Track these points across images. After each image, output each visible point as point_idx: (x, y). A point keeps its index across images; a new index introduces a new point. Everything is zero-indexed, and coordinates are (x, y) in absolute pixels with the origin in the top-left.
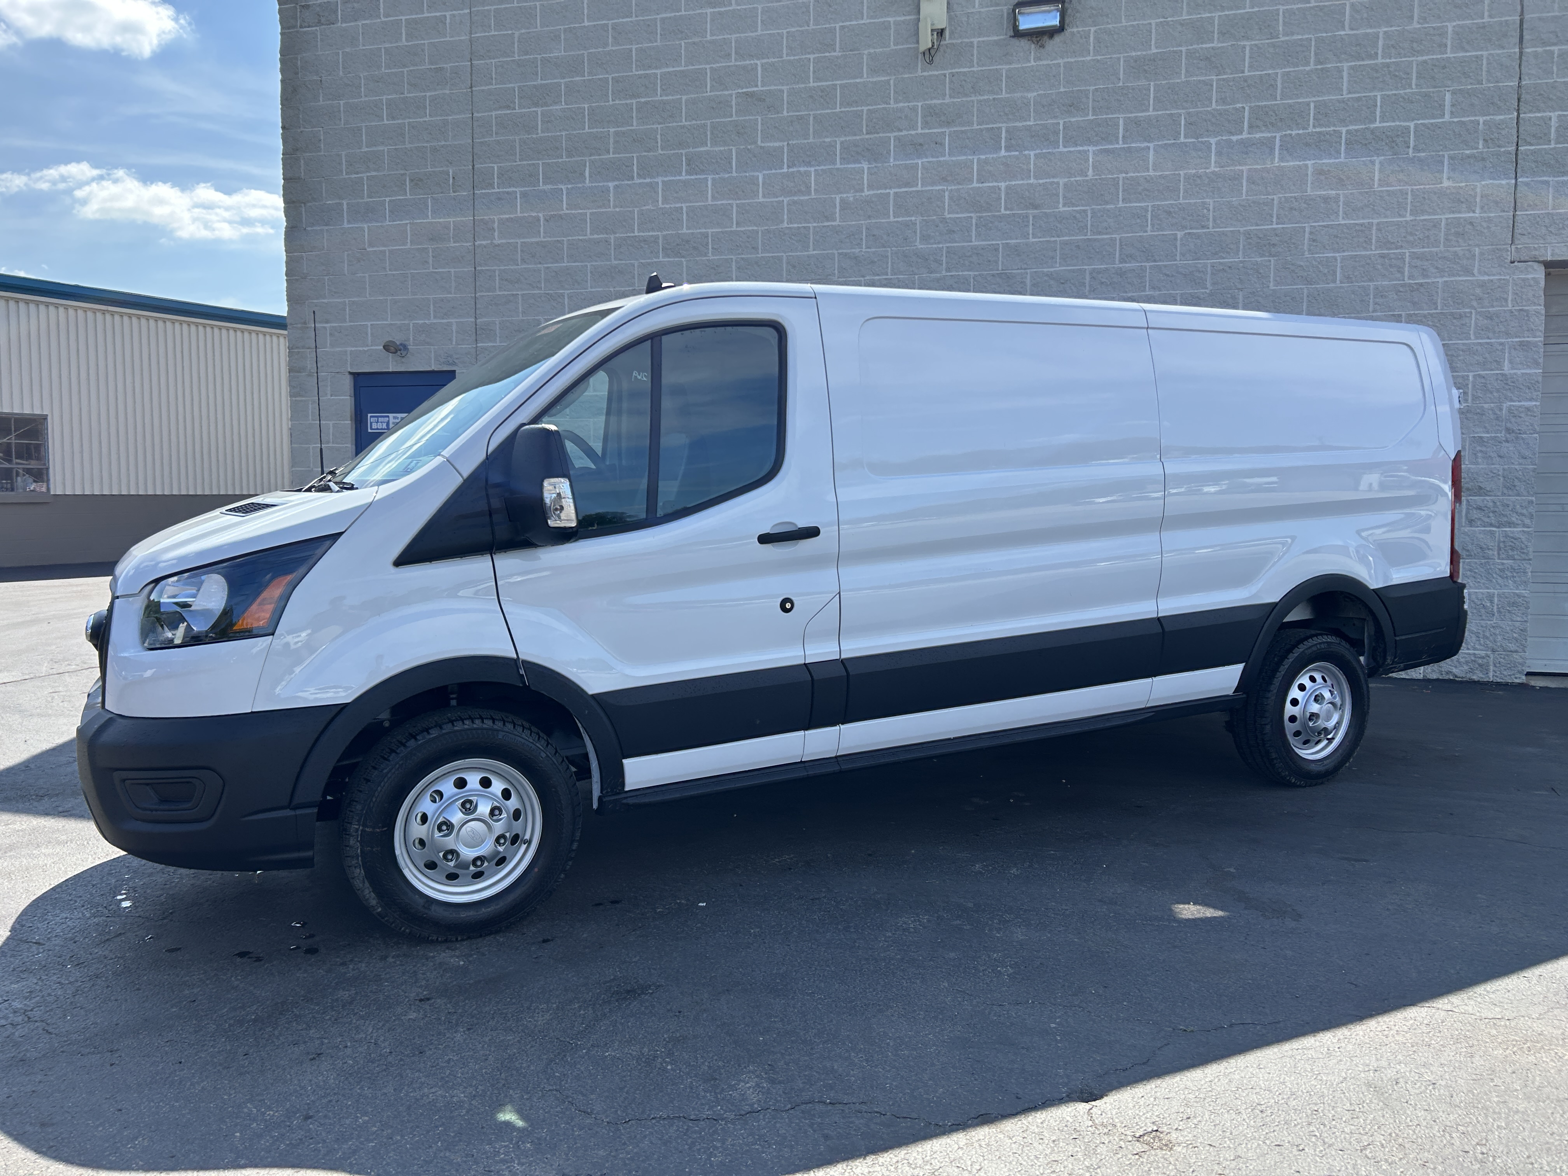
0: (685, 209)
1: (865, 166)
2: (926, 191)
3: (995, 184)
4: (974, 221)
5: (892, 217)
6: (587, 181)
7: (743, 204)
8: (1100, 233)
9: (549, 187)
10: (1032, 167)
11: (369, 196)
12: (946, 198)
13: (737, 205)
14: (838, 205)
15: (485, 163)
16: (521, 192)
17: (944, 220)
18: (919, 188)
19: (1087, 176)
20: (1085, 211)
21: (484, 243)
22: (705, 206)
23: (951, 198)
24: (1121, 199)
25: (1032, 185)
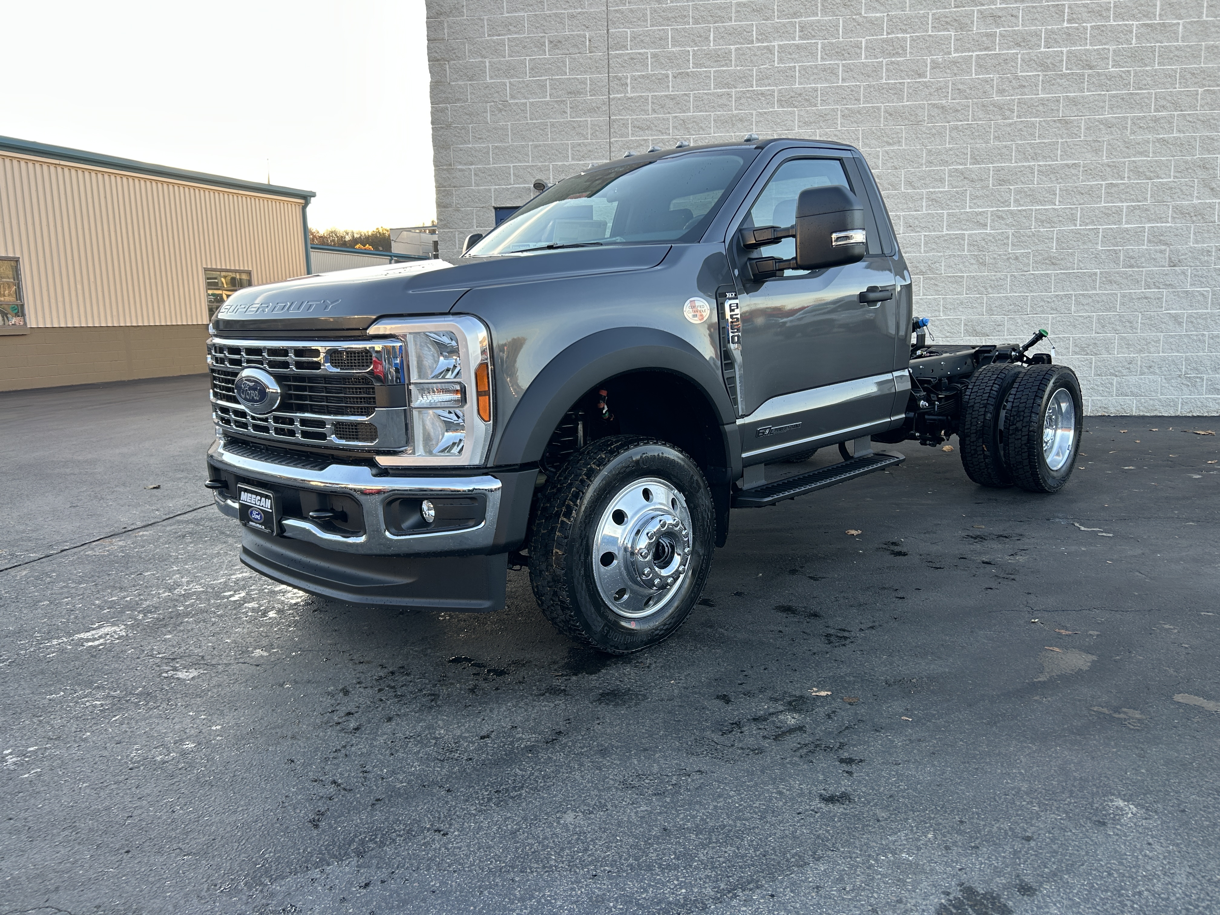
0: (797, 68)
1: (953, 34)
2: (1003, 54)
3: (1059, 49)
4: (1041, 78)
5: (974, 75)
6: (712, 44)
7: (849, 64)
8: (1140, 89)
9: (678, 49)
10: (1088, 36)
11: (510, 56)
12: (1019, 59)
13: (843, 65)
14: (929, 65)
15: (619, 28)
16: (652, 53)
17: (1017, 78)
18: (997, 52)
19: (1131, 44)
20: (1128, 71)
21: (619, 96)
22: (816, 66)
23: (1023, 60)
24: (1156, 63)
25: (1088, 50)
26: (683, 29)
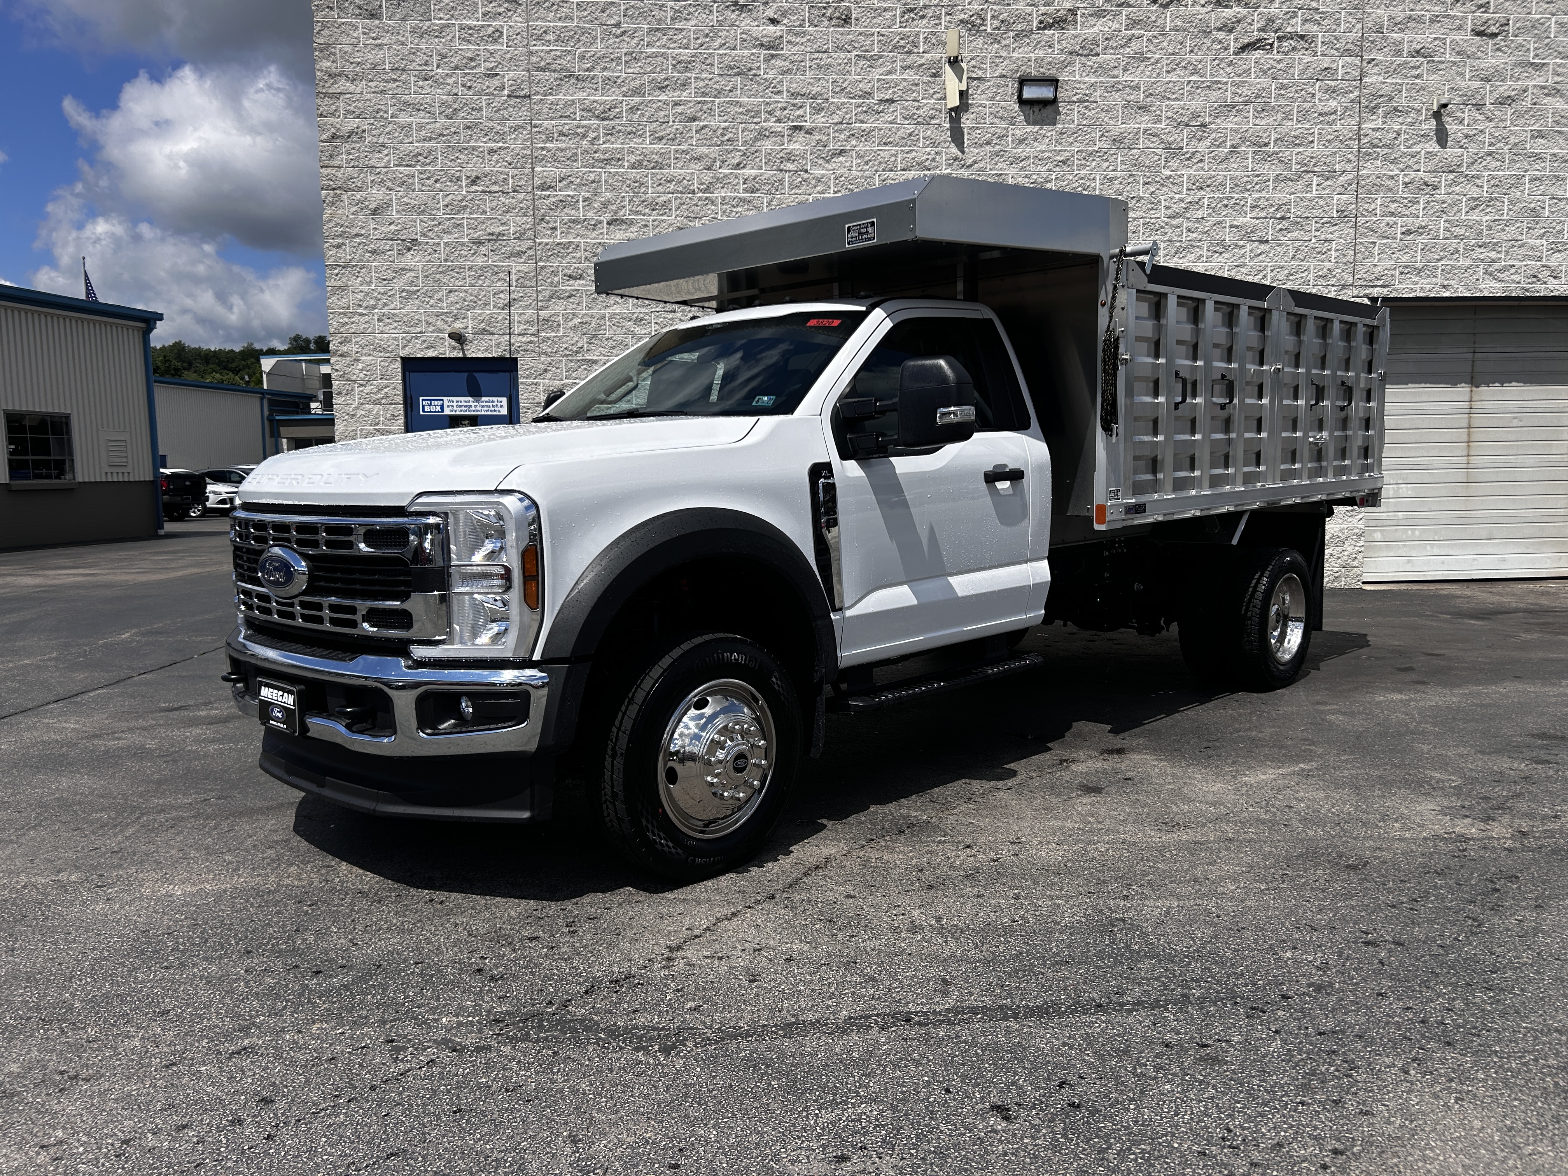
15: (546, 167)
16: (583, 196)
21: (546, 240)
26: (617, 172)
